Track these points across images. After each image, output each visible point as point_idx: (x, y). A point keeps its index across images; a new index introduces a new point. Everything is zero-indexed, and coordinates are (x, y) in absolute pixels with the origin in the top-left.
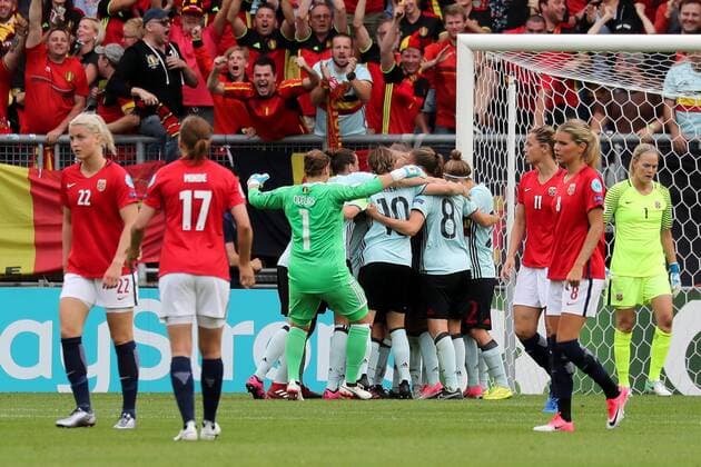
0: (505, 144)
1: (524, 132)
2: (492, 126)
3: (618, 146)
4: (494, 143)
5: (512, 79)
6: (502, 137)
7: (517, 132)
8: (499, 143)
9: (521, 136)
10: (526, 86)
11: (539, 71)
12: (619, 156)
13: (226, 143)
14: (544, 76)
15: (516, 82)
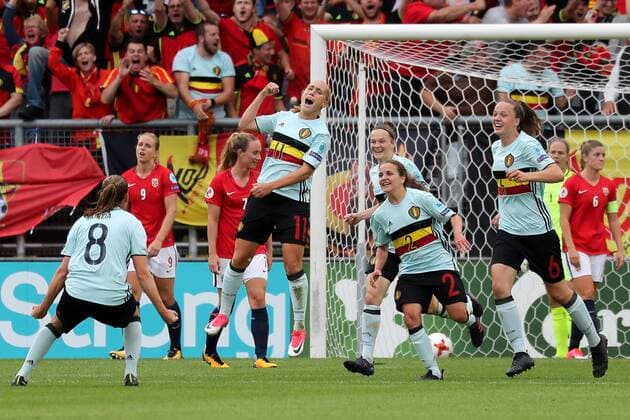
0: (356, 126)
1: (374, 115)
2: (343, 109)
3: (460, 128)
4: (346, 126)
5: (362, 66)
6: (353, 120)
7: (368, 115)
8: (351, 125)
9: (371, 119)
10: (375, 72)
11: (387, 59)
12: (461, 137)
13: (98, 127)
14: (391, 64)
15: (365, 69)
